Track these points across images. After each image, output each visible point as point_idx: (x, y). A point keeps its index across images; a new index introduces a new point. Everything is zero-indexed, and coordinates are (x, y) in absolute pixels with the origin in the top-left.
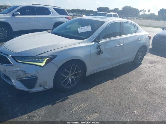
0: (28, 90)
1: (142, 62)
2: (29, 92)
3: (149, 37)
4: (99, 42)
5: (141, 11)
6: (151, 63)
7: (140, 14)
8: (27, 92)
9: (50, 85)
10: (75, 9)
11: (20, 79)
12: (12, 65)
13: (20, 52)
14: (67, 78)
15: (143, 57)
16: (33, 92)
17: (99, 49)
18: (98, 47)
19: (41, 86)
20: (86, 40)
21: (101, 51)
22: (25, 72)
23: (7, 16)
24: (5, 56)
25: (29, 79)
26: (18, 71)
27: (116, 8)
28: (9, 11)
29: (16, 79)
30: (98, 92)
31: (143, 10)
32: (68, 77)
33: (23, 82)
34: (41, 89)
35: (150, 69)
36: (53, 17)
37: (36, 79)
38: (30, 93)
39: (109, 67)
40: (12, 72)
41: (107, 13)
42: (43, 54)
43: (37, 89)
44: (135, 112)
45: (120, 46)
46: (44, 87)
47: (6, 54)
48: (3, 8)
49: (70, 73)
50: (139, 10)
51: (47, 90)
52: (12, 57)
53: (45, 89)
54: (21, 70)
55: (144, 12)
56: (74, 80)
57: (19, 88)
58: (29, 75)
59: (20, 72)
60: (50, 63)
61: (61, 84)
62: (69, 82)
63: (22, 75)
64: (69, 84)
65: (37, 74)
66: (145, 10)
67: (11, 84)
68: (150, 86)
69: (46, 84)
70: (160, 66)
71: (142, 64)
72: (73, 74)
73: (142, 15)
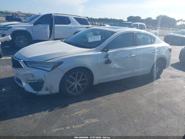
0: (35, 92)
1: (160, 76)
2: (37, 94)
3: (168, 49)
4: (108, 52)
5: (179, 21)
6: (172, 77)
7: (177, 24)
8: (35, 94)
9: (56, 89)
10: (103, 18)
11: (29, 82)
12: (23, 69)
13: (31, 58)
14: (73, 85)
15: (162, 71)
16: (40, 94)
17: (107, 58)
18: (107, 56)
19: (47, 90)
20: (94, 49)
21: (109, 60)
22: (33, 75)
23: (28, 24)
24: (18, 60)
25: (36, 82)
26: (27, 74)
27: (149, 17)
28: (30, 20)
29: (26, 82)
30: (104, 101)
31: (181, 20)
32: (74, 83)
33: (31, 84)
34: (47, 92)
35: (168, 83)
36: (73, 27)
37: (43, 82)
38: (38, 96)
39: (119, 78)
40: (23, 75)
41: (132, 23)
42: (51, 60)
43: (43, 92)
44: (136, 121)
45: (132, 57)
46: (50, 91)
47: (18, 59)
48: (28, 16)
49: (76, 80)
50: (177, 20)
51: (53, 94)
52: (23, 61)
53: (51, 93)
54: (30, 74)
55: (182, 22)
56: (80, 87)
57: (28, 90)
58: (37, 78)
59: (30, 75)
60: (56, 68)
61: (67, 90)
62: (74, 89)
63: (31, 78)
64: (75, 91)
65: (44, 78)
66: (183, 20)
67: (21, 86)
68: (162, 100)
69: (53, 88)
70: (181, 81)
71: (160, 78)
72: (79, 81)
73: (180, 25)
